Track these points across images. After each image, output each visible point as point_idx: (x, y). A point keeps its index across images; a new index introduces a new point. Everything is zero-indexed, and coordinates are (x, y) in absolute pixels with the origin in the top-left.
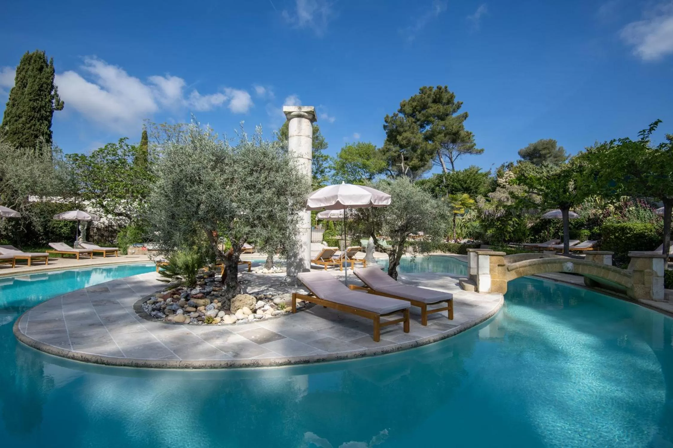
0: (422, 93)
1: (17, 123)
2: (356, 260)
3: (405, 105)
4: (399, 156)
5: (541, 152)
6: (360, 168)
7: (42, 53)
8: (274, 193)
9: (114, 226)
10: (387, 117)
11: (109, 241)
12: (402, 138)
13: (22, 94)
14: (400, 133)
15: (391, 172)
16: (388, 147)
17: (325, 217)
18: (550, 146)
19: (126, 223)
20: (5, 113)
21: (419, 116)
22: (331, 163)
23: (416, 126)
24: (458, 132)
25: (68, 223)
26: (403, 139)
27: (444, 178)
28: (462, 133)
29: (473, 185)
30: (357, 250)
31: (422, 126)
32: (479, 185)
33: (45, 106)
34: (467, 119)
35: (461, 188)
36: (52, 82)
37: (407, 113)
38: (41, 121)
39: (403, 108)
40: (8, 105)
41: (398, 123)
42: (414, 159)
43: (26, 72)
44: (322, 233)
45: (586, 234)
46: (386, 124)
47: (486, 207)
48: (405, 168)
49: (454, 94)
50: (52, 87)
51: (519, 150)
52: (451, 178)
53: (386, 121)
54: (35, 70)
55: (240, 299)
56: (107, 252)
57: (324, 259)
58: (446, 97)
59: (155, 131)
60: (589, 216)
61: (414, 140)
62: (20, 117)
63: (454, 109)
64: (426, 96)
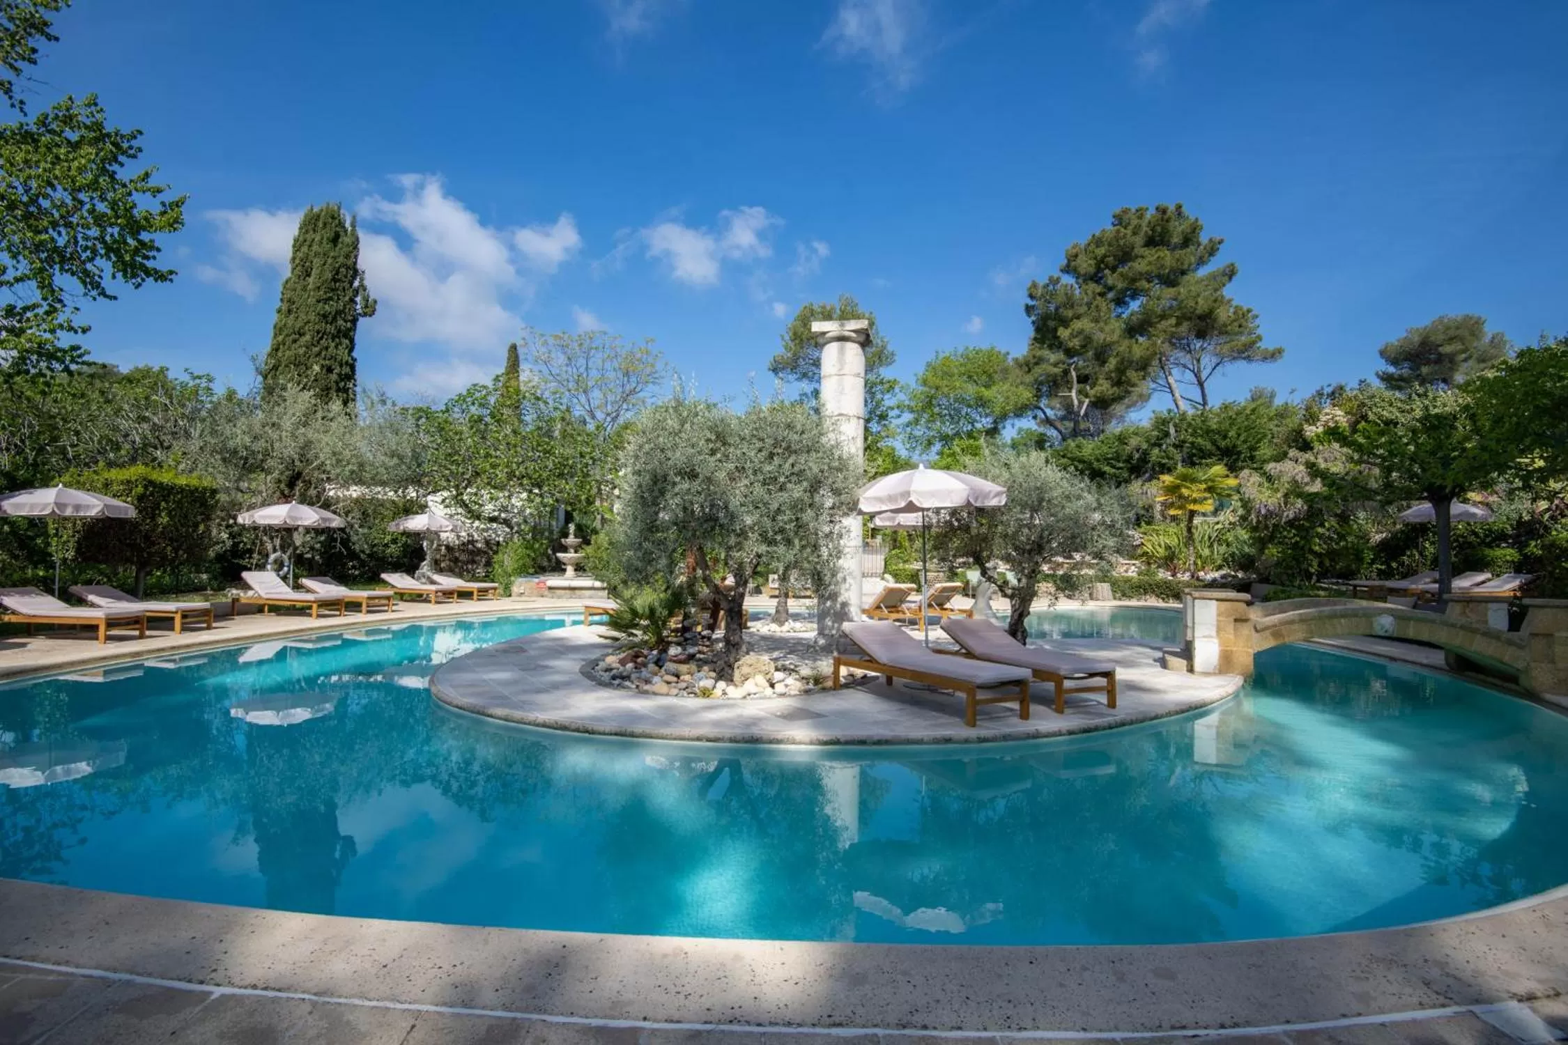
0: (1120, 224)
1: (297, 345)
2: (952, 610)
3: (1076, 256)
4: (1066, 372)
5: (1440, 349)
6: (969, 406)
7: (336, 208)
8: (805, 491)
9: (477, 541)
10: (1034, 285)
11: (468, 572)
12: (1071, 334)
13: (304, 289)
14: (1065, 323)
15: (1044, 413)
16: (1039, 353)
17: (888, 524)
18: (1466, 334)
19: (499, 536)
20: (275, 327)
21: (1111, 279)
22: (901, 397)
23: (1104, 304)
24: (1211, 312)
25: (399, 537)
26: (1072, 336)
27: (1171, 426)
28: (1223, 314)
29: (1245, 442)
30: (954, 590)
31: (1120, 302)
32: (1259, 441)
33: (343, 311)
34: (1234, 278)
35: (1214, 448)
36: (355, 263)
37: (1082, 272)
38: (337, 340)
39: (1073, 264)
40: (279, 311)
41: (1061, 299)
42: (1101, 381)
43: (310, 246)
44: (883, 557)
45: (1508, 558)
46: (1031, 303)
47: (1261, 496)
48: (1081, 403)
49: (1200, 223)
50: (356, 272)
51: (1381, 346)
52: (1190, 425)
53: (1031, 297)
54: (325, 241)
55: (749, 662)
56: (480, 590)
57: (886, 607)
58: (1180, 229)
59: (544, 350)
60: (1521, 517)
61: (1099, 337)
62: (301, 335)
63: (1201, 258)
64: (1129, 232)
